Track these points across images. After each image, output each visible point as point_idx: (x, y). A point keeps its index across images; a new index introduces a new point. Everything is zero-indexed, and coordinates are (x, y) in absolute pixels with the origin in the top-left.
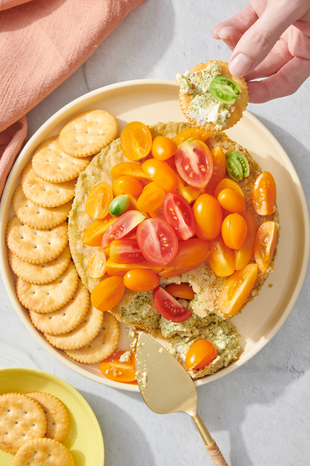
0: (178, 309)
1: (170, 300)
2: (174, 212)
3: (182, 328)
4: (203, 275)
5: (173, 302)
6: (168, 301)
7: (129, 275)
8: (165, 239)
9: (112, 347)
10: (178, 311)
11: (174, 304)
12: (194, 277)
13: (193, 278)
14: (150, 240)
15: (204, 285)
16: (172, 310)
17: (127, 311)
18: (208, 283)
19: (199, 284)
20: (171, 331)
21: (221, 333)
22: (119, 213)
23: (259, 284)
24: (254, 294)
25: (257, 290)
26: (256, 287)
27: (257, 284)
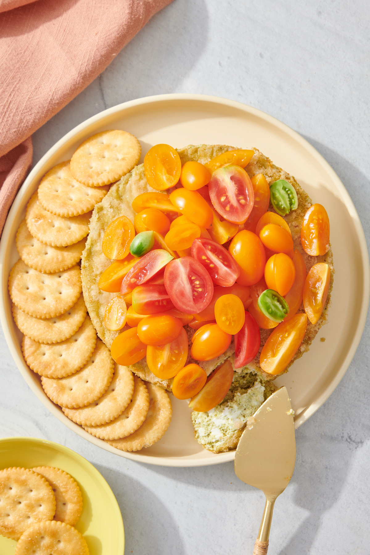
8: (197, 282)
14: (180, 283)
22: (142, 253)
23: (309, 337)
24: (303, 349)
25: (306, 344)
26: (305, 341)
27: (306, 338)
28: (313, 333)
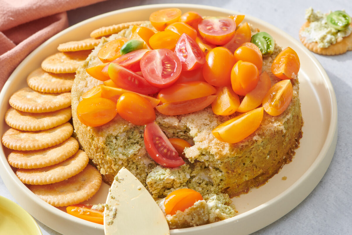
0: (170, 151)
1: (163, 138)
2: (186, 49)
3: (170, 175)
4: (204, 120)
5: (166, 141)
6: (160, 138)
7: (122, 98)
8: (169, 65)
9: (87, 192)
10: (169, 153)
11: (165, 143)
12: (193, 120)
13: (192, 122)
14: (153, 64)
15: (202, 128)
16: (162, 149)
17: (112, 142)
18: (208, 127)
19: (197, 127)
20: (157, 178)
21: (215, 198)
22: (130, 50)
23: (263, 132)
24: (255, 138)
25: (260, 137)
26: (259, 135)
27: (261, 132)
28: (268, 131)
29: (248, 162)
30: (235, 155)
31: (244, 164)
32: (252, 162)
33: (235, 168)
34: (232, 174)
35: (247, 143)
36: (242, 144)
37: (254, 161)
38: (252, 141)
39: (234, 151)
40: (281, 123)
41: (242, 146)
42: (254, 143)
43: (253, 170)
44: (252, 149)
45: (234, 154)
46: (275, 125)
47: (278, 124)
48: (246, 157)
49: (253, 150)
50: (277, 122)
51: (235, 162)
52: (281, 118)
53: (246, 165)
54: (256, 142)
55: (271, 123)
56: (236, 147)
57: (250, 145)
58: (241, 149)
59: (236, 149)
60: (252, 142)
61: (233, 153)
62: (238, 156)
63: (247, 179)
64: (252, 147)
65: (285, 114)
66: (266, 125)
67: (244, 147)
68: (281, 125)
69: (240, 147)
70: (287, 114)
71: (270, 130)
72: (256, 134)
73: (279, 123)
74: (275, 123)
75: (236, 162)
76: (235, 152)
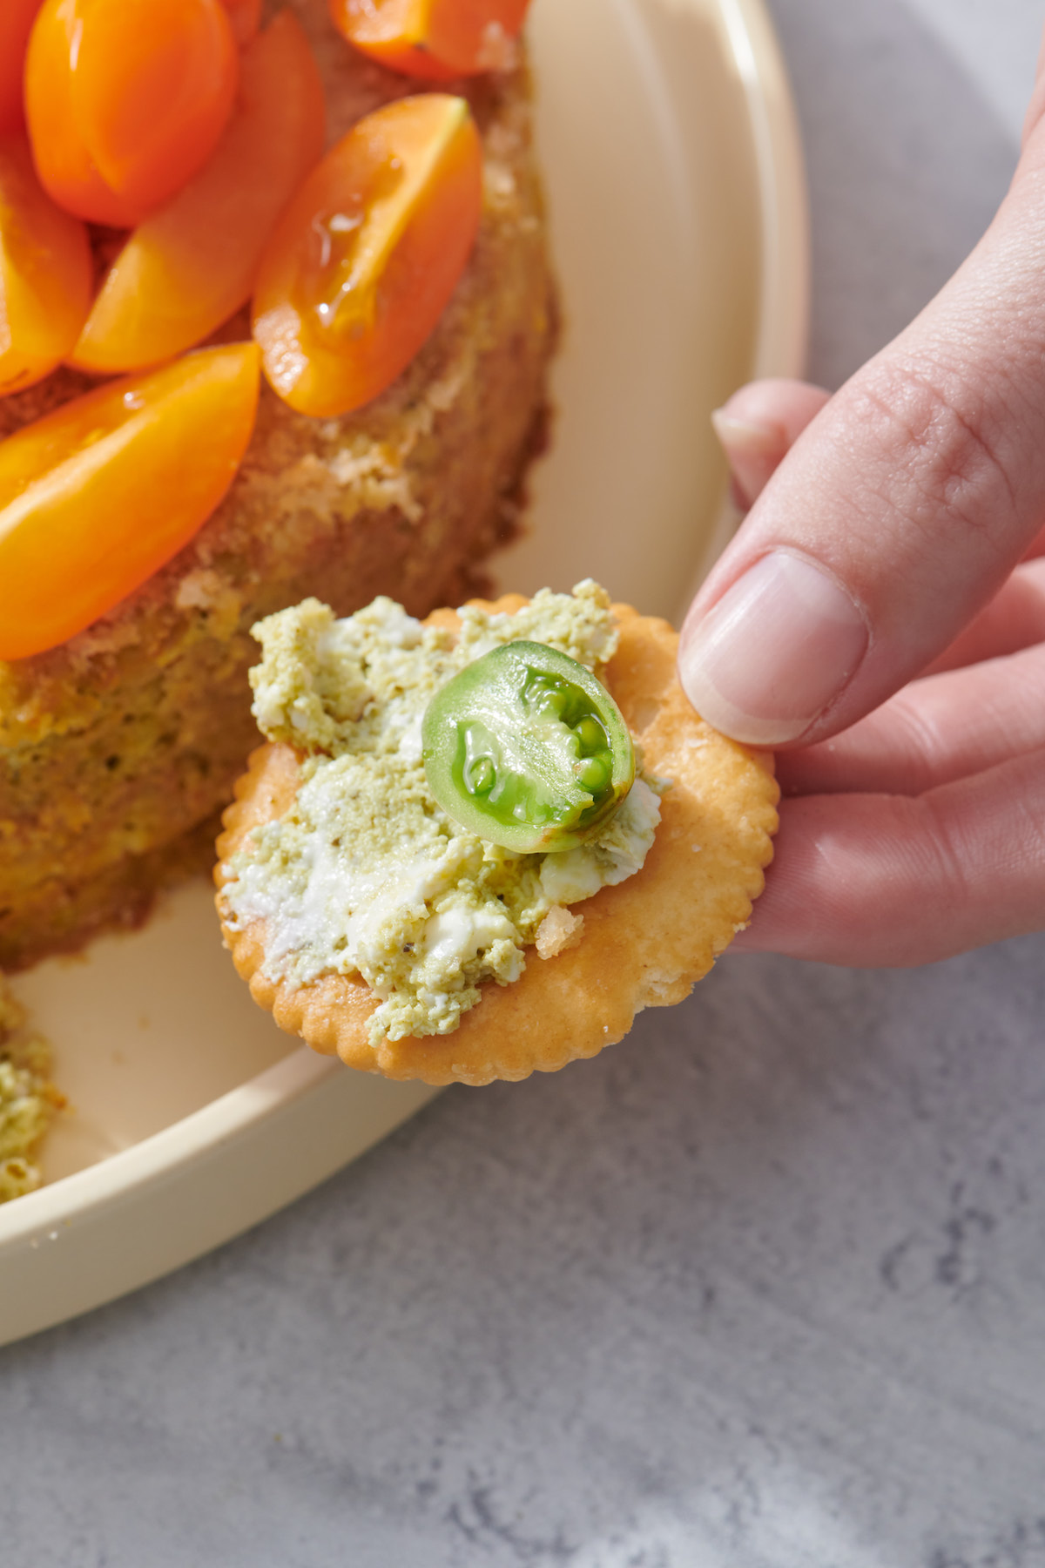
23: (255, 541)
24: (191, 592)
25: (229, 579)
26: (222, 559)
27: (236, 540)
28: (291, 527)
29: (140, 751)
30: (44, 730)
31: (113, 763)
32: (168, 739)
33: (43, 800)
34: (26, 841)
35: (130, 634)
36: (94, 646)
37: (187, 738)
38: (168, 608)
39: (36, 701)
40: (390, 456)
41: (97, 659)
42: (180, 624)
43: (182, 786)
44: (170, 666)
45: (33, 725)
46: (348, 467)
47: (366, 464)
48: (129, 719)
49: (179, 671)
50: (361, 441)
51: (43, 762)
52: (390, 410)
53: (126, 768)
54: (195, 621)
55: (310, 461)
56: (47, 672)
57: (153, 648)
58: (87, 684)
59: (46, 682)
60: (169, 621)
61: (23, 716)
62: (61, 729)
63: (137, 842)
64: (163, 661)
65: (418, 374)
66: (276, 471)
67: (110, 662)
68: (388, 470)
69: (81, 665)
70: (436, 373)
71: (307, 514)
72: (204, 553)
73: (374, 457)
74: (345, 455)
75: (53, 763)
76: (43, 710)
